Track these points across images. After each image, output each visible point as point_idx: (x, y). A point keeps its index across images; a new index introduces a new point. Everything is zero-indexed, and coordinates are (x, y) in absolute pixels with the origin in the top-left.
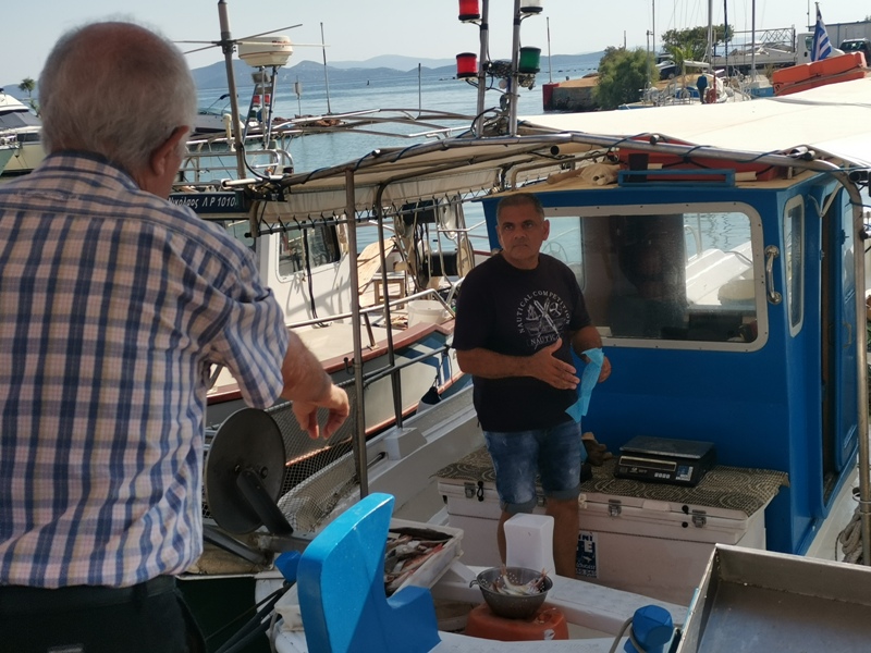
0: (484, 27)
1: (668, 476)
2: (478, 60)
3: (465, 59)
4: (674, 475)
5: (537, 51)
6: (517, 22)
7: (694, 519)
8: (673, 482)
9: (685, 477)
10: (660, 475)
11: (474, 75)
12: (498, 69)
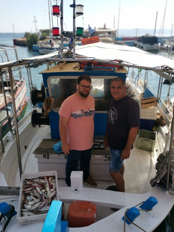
0: (62, 18)
1: (98, 147)
2: (60, 30)
3: (56, 29)
4: (99, 146)
5: (82, 29)
6: (74, 17)
7: (108, 159)
8: (99, 148)
9: (102, 147)
10: (96, 147)
11: (59, 35)
12: (67, 34)
